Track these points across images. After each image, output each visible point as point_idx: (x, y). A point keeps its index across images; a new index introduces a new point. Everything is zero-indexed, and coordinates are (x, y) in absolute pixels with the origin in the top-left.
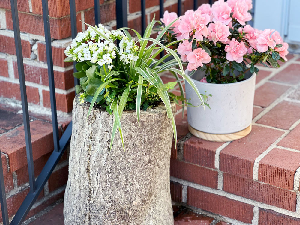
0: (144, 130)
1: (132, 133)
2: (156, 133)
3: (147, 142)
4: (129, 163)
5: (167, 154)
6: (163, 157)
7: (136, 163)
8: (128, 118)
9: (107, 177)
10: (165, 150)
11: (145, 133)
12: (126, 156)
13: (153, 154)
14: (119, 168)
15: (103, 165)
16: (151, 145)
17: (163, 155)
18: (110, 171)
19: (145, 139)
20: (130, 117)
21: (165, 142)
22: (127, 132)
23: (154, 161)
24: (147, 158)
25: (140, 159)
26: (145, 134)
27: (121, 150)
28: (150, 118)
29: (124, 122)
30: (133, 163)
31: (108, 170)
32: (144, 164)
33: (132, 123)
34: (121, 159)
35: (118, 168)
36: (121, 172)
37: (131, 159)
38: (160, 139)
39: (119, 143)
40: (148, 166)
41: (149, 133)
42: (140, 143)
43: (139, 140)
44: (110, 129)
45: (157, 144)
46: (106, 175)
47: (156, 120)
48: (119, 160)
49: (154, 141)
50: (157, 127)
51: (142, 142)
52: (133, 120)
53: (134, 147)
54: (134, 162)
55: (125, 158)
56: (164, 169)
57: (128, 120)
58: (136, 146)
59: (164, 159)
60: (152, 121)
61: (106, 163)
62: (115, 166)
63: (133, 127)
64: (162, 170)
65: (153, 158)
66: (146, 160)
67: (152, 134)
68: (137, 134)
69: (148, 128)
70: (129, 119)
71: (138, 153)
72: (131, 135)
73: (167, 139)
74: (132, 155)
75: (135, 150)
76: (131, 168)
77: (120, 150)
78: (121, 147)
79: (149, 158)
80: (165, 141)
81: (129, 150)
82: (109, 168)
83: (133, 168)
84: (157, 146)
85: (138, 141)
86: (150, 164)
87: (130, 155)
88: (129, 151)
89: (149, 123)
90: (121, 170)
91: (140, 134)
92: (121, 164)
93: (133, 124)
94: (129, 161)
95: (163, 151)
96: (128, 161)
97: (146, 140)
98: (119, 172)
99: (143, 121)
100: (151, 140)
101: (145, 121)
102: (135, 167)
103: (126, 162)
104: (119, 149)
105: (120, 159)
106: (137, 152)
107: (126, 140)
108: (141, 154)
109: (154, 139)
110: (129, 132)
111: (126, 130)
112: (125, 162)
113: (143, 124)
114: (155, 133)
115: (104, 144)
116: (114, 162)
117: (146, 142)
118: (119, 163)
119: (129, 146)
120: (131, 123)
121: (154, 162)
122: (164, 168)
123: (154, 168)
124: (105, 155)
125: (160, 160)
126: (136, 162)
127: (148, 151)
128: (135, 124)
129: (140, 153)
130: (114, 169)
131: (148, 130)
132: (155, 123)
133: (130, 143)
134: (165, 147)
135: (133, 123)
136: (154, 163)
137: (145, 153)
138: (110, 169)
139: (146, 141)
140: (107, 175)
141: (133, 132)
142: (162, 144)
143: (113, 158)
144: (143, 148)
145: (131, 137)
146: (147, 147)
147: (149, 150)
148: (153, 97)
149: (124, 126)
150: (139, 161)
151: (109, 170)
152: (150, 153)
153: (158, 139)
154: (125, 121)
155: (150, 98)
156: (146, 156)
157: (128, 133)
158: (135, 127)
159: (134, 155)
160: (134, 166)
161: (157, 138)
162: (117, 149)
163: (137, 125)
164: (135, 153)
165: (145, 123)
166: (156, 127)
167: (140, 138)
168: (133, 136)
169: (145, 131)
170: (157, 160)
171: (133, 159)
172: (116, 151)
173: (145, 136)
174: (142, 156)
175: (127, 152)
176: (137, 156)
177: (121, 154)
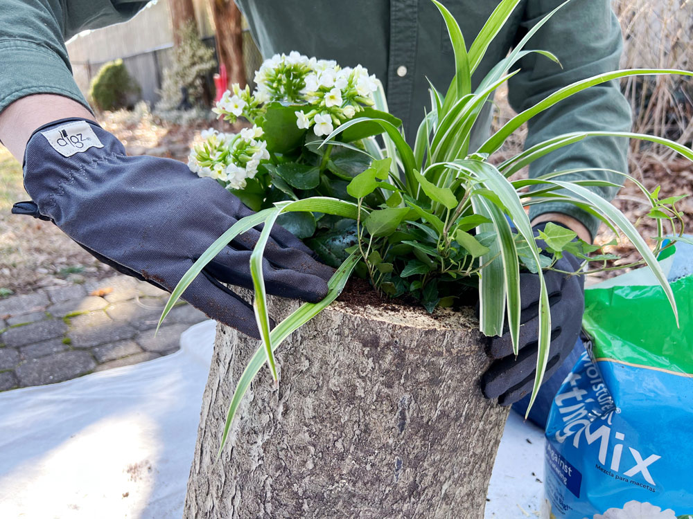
0: (402, 381)
1: (359, 383)
2: (452, 400)
3: (410, 424)
4: (336, 485)
5: (482, 462)
6: (468, 473)
7: (359, 489)
8: (351, 326)
9: (259, 511)
10: (478, 451)
11: (406, 391)
12: (328, 459)
13: (431, 465)
14: (300, 492)
15: (254, 468)
16: (425, 436)
17: (470, 467)
18: (269, 494)
19: (402, 413)
20: (358, 325)
21: (480, 427)
22: (340, 375)
23: (431, 490)
24: (404, 479)
25: (378, 479)
26: (407, 396)
27: (311, 434)
28: (432, 339)
29: (333, 338)
30: (351, 488)
31: (266, 488)
32: (390, 498)
33: (361, 345)
34: (310, 465)
35: (296, 493)
36: (305, 507)
37: (344, 472)
38: (462, 419)
39: (306, 409)
40: (406, 506)
41: (423, 392)
42: (383, 423)
43: (379, 413)
44: (285, 351)
45: (449, 434)
46: (257, 503)
47: (454, 351)
48: (304, 466)
49: (440, 426)
50: (458, 376)
51: (393, 420)
52: (367, 333)
53: (358, 432)
54: (354, 485)
55: (322, 463)
56: (467, 509)
57: (347, 332)
58: (365, 431)
59: (472, 478)
60: (440, 354)
61: (261, 462)
62: (288, 484)
63: (365, 360)
64: (460, 511)
65: (429, 479)
66: (401, 485)
67: (435, 399)
68: (376, 388)
69: (422, 377)
70: (353, 330)
71: (372, 458)
72: (354, 388)
73: (490, 419)
74: (347, 461)
75: (360, 443)
76: (340, 503)
77: (307, 434)
78: (312, 423)
79: (411, 479)
80: (482, 423)
81: (340, 440)
82: (268, 482)
83: (347, 504)
84: (448, 443)
85: (375, 416)
86: (413, 500)
87: (341, 457)
88: (339, 445)
89: (426, 359)
90: (305, 500)
91: (386, 390)
92: (307, 480)
93: (367, 350)
94: (337, 478)
95: (471, 453)
96: (331, 478)
97: (408, 415)
98: (299, 507)
99: (405, 348)
100: (425, 420)
101: (412, 350)
102: (355, 500)
103: (326, 480)
104: (306, 428)
105: (306, 462)
106: (368, 451)
107: (332, 402)
108: (384, 463)
109: (439, 417)
110: (346, 376)
111: (337, 366)
112: (323, 479)
113: (403, 359)
114: (446, 396)
115: (263, 400)
116: (285, 468)
117: (406, 427)
118: (301, 477)
119: (343, 426)
120: (357, 345)
121: (430, 492)
122: (466, 505)
123: (429, 509)
124: (260, 436)
125: (455, 483)
126: (360, 484)
127: (411, 457)
128: (373, 351)
129: (379, 457)
130: (284, 493)
131: (418, 383)
132: (449, 364)
133: (346, 418)
134: (481, 443)
135: (364, 346)
136: (430, 494)
137: (399, 462)
138: (271, 486)
139: (408, 421)
140: (262, 505)
141: (360, 380)
142: (468, 433)
143: (282, 454)
144: (391, 441)
145: (352, 399)
146: (406, 443)
147: (416, 451)
148: (465, 269)
149: (332, 353)
150: (373, 484)
151: (268, 488)
152: (416, 463)
153: (457, 419)
154: (338, 334)
155: (454, 267)
156: (400, 472)
157: (341, 380)
158: (371, 364)
159: (357, 460)
160: (354, 496)
161: (453, 415)
162: (298, 428)
163: (377, 358)
164: (361, 455)
165: (411, 357)
166: (451, 377)
167: (385, 406)
168: (360, 393)
169: (409, 383)
170: (442, 484)
171: (351, 473)
172: (296, 432)
173: (406, 403)
174: (385, 469)
175: (331, 445)
176: (368, 467)
177: (312, 449)
